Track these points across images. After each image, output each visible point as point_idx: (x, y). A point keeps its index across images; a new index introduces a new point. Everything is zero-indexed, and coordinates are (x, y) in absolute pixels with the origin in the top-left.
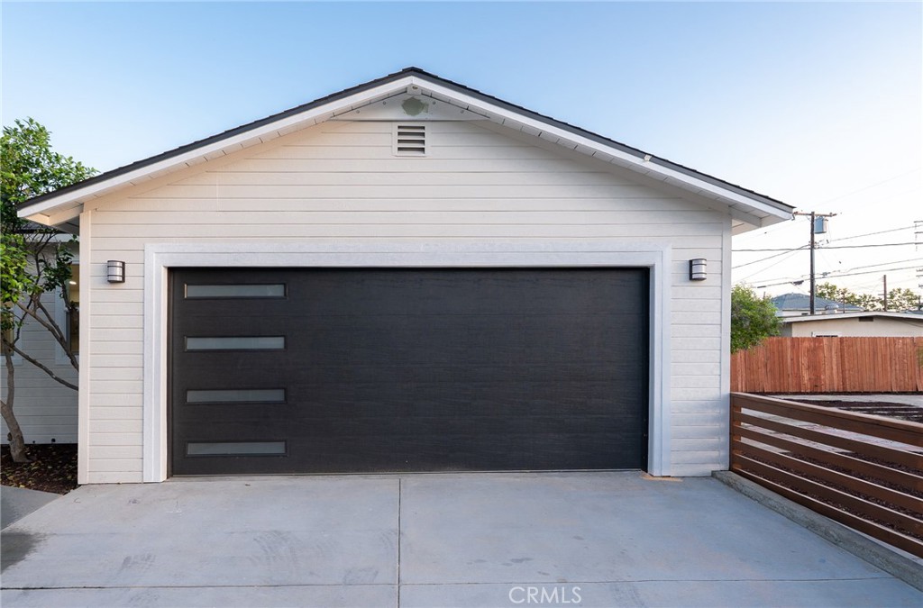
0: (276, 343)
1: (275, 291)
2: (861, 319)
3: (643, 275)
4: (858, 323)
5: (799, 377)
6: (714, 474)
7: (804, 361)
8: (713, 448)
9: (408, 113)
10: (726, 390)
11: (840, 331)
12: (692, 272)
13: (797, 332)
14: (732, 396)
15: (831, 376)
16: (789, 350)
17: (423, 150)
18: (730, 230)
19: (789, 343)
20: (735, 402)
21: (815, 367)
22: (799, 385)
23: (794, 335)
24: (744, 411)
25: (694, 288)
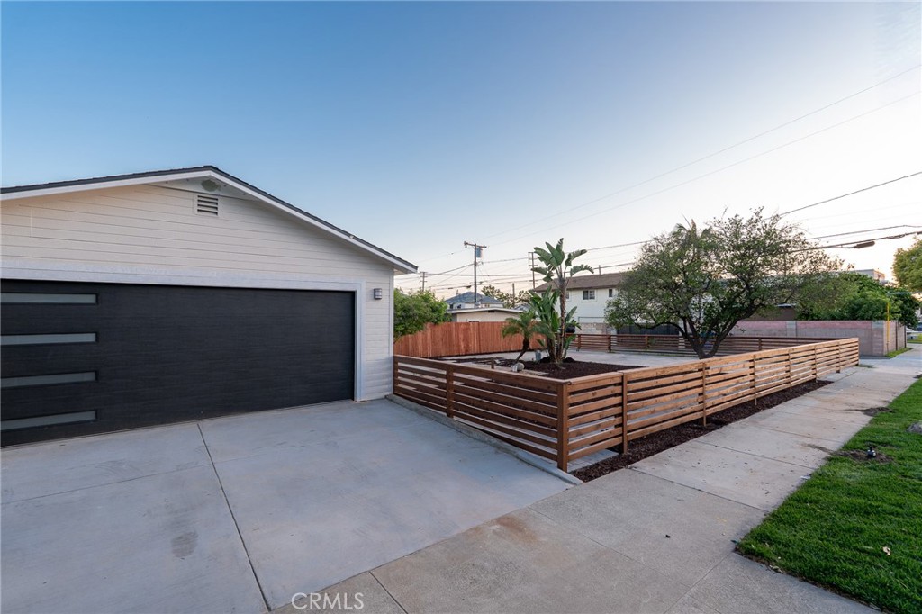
0: (90, 338)
1: (90, 299)
2: (490, 311)
3: (352, 295)
4: (487, 313)
5: (459, 346)
6: (386, 397)
7: (461, 336)
8: (387, 384)
9: (206, 189)
10: (392, 354)
11: (480, 319)
12: (375, 295)
13: (460, 319)
14: (394, 357)
15: (474, 346)
16: (454, 330)
17: (216, 213)
18: (393, 274)
19: (454, 326)
20: (396, 360)
21: (466, 340)
22: (459, 350)
23: (458, 321)
24: (399, 364)
25: (376, 303)
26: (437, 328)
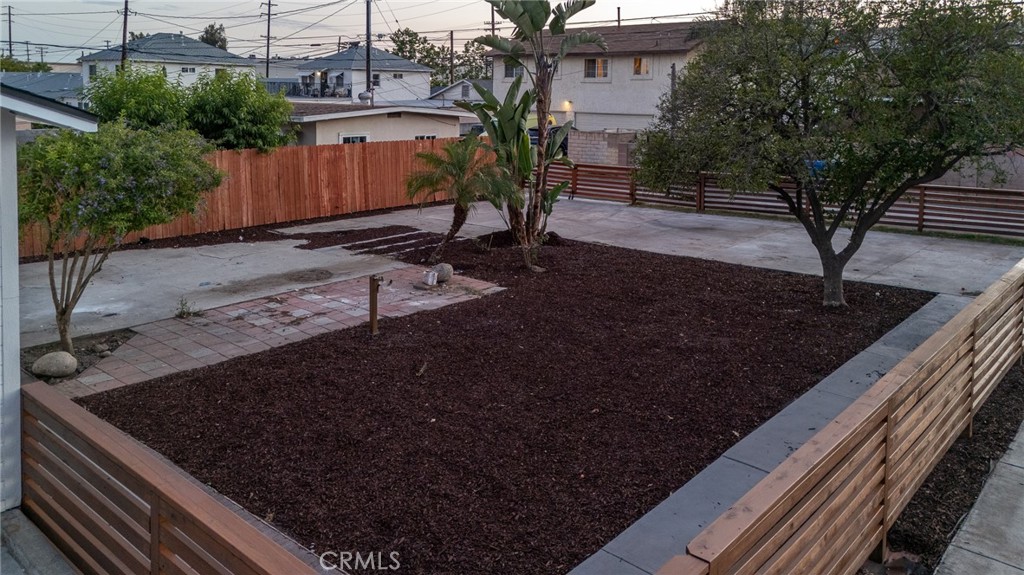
2: (391, 115)
4: (386, 119)
5: (317, 197)
7: (323, 176)
11: (369, 131)
13: (323, 137)
15: (352, 196)
16: (307, 163)
19: (306, 153)
21: (335, 184)
22: (318, 208)
23: (319, 142)
26: (263, 161)
